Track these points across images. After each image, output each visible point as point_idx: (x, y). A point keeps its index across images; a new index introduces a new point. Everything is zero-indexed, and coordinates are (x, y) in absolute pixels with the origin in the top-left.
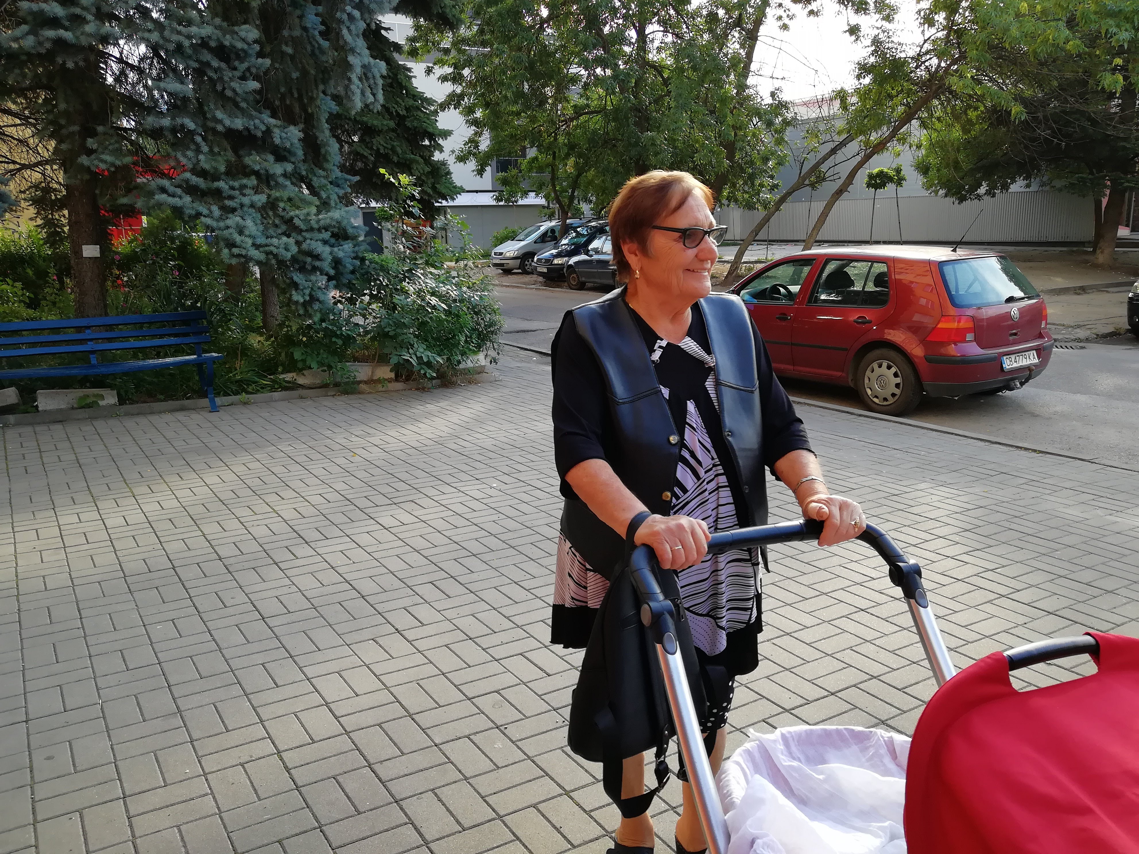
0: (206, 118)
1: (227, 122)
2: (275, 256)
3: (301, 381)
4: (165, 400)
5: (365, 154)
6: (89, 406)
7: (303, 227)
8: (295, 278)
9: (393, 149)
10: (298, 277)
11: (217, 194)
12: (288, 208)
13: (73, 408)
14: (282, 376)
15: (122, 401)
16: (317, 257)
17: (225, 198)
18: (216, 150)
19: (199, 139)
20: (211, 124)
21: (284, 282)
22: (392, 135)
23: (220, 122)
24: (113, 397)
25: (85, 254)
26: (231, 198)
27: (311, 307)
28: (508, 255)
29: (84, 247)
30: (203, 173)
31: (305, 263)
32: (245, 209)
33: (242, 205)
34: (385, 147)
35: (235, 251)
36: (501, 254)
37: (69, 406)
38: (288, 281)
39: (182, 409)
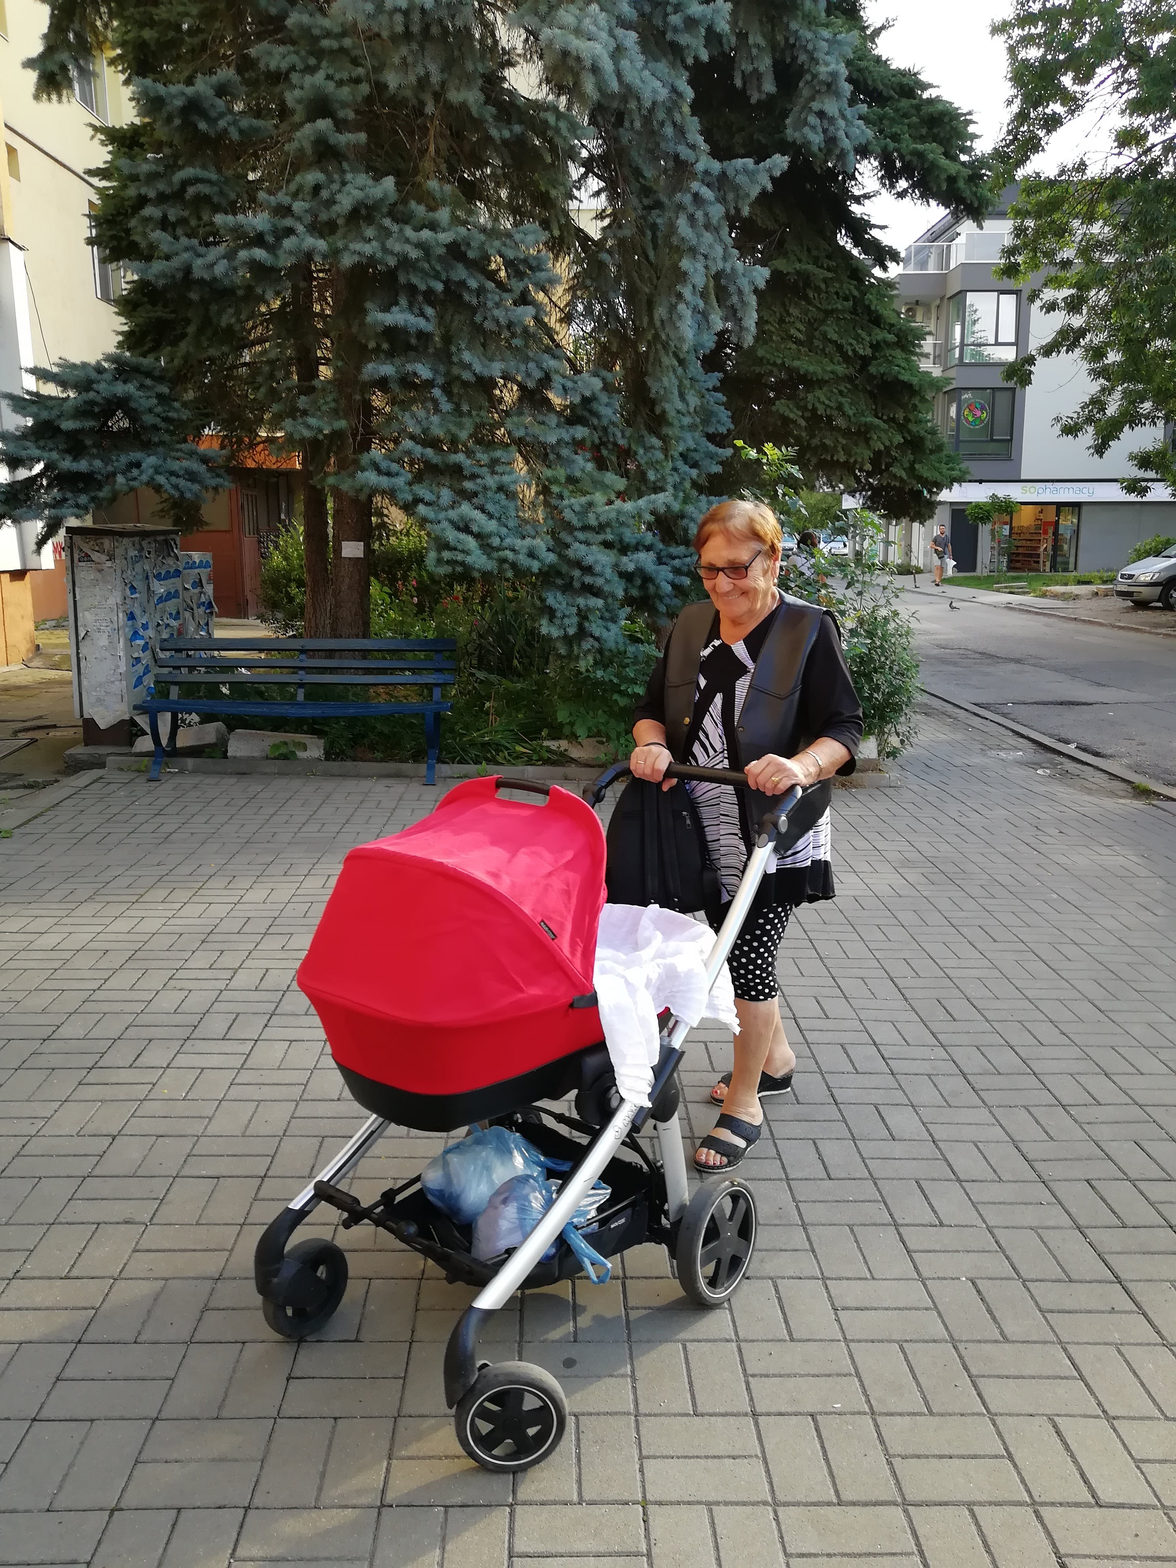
0: (451, 363)
1: (478, 368)
2: (514, 565)
3: (575, 753)
4: (382, 760)
5: (792, 416)
6: (285, 757)
7: (575, 522)
8: (551, 601)
9: (840, 408)
10: (554, 599)
11: (457, 471)
12: (566, 493)
13: (267, 758)
14: (546, 743)
15: (330, 754)
16: (588, 570)
17: (466, 478)
18: (465, 408)
19: (437, 392)
20: (456, 371)
21: (533, 605)
22: (844, 387)
23: (468, 367)
24: (319, 748)
25: (345, 554)
26: (474, 477)
27: (580, 645)
28: (1142, 578)
29: (344, 544)
30: (434, 443)
31: (572, 578)
32: (490, 494)
33: (485, 488)
34: (828, 406)
35: (446, 555)
36: (1131, 577)
37: (264, 754)
38: (538, 603)
39: (398, 775)
